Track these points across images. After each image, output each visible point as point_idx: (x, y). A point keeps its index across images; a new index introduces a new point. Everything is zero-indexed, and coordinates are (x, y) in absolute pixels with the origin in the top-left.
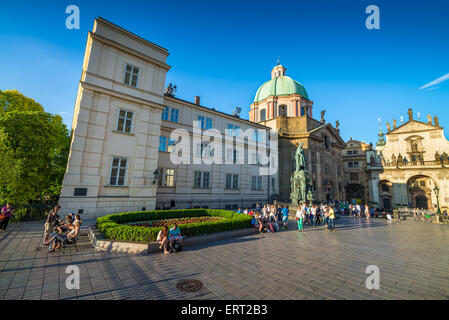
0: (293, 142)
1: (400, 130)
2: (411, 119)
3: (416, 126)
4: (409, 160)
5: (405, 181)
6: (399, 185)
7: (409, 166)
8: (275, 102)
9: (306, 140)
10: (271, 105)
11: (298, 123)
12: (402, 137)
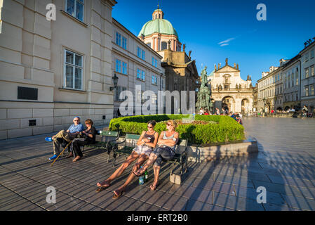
0: (175, 70)
1: (221, 71)
2: (227, 64)
3: (228, 69)
4: (223, 87)
5: (221, 100)
6: (218, 102)
7: (223, 91)
8: (159, 39)
9: (184, 69)
10: (156, 40)
11: (178, 57)
12: (221, 74)
